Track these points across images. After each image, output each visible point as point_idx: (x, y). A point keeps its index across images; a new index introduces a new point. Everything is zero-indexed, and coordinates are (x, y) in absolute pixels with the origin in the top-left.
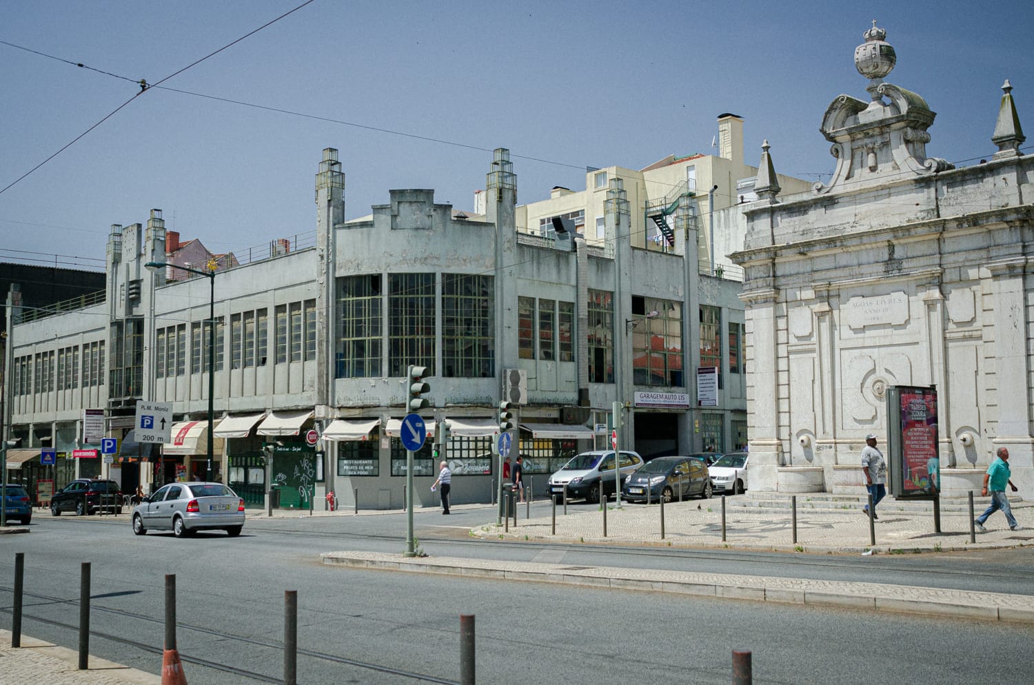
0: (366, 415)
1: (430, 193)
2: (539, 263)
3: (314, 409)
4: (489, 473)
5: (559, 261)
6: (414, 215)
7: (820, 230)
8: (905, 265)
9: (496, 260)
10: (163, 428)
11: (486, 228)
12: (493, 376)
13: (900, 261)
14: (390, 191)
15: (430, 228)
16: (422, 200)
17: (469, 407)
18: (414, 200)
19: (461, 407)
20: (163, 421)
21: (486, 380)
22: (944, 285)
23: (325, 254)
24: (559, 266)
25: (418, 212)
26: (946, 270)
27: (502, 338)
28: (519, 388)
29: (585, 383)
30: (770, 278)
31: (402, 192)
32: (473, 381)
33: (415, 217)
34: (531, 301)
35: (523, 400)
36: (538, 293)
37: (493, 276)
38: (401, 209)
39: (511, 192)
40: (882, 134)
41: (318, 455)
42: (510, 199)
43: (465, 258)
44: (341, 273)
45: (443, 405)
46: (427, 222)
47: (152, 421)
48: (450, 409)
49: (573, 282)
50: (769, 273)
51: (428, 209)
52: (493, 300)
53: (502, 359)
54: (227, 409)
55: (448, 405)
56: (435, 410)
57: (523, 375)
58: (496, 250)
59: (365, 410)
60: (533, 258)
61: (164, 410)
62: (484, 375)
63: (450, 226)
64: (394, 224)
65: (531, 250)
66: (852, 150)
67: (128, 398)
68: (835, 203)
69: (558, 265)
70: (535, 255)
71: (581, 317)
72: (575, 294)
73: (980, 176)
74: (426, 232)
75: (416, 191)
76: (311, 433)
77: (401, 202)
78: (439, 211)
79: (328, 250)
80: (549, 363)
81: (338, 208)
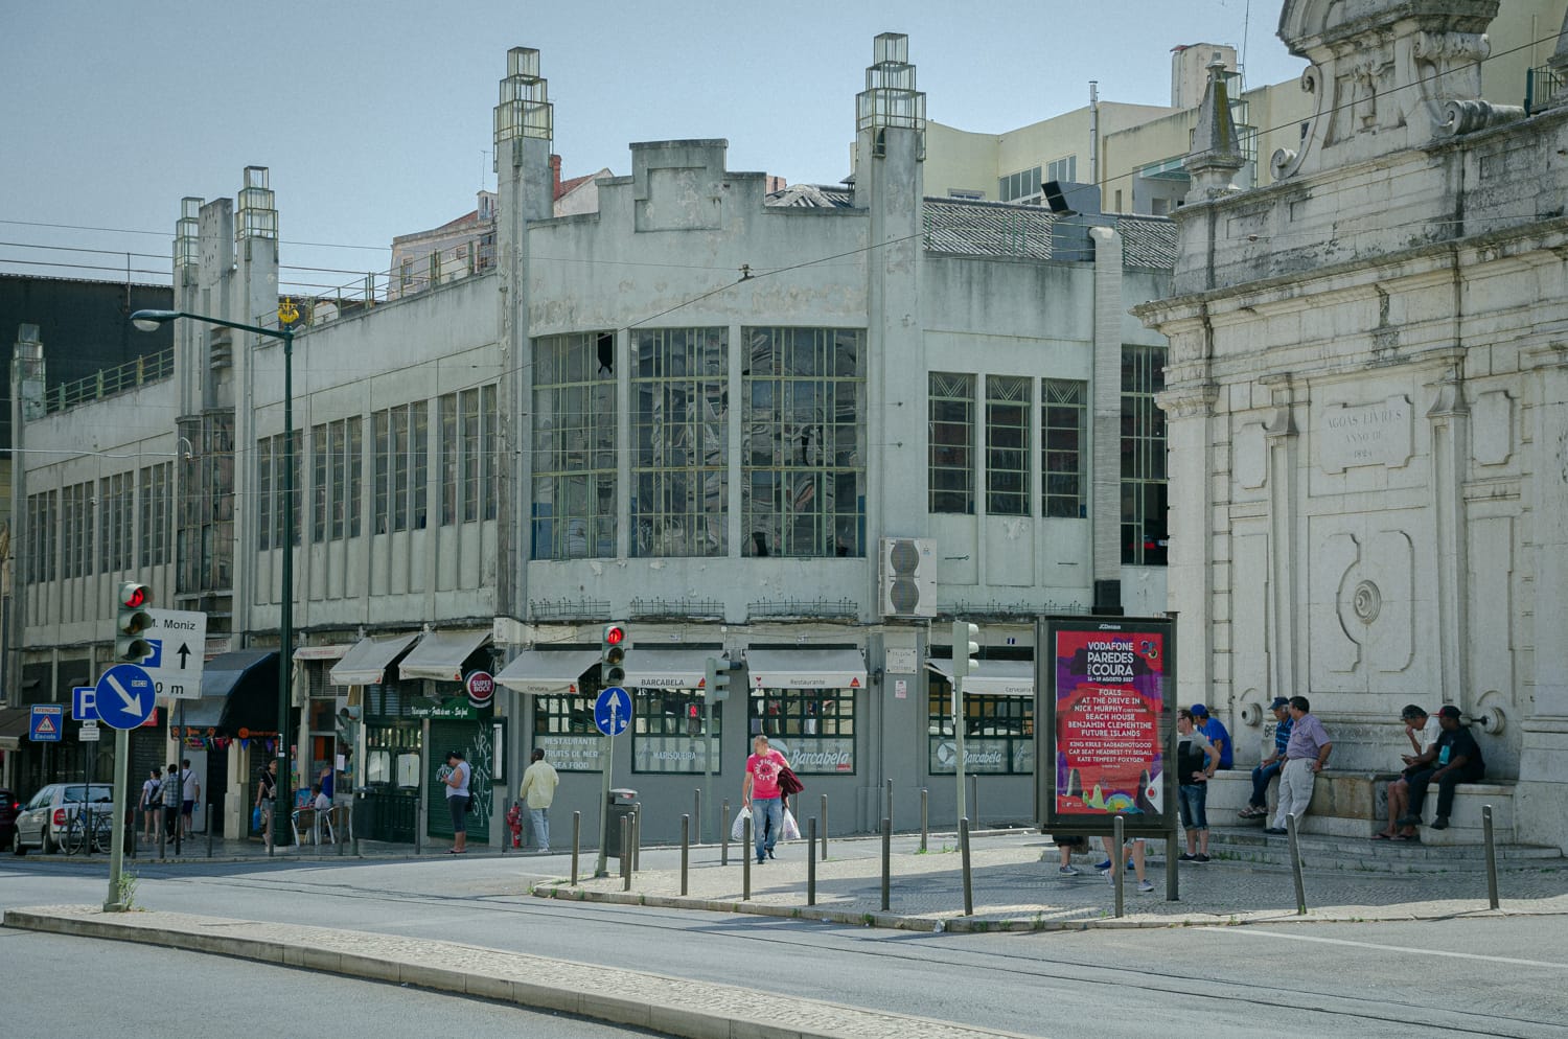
0: (584, 640)
1: (716, 147)
2: (986, 295)
3: (491, 626)
4: (850, 770)
5: (1043, 287)
6: (683, 198)
7: (1280, 257)
8: (1403, 339)
9: (870, 292)
10: (183, 666)
11: (847, 221)
12: (862, 554)
13: (1394, 331)
14: (632, 146)
15: (716, 228)
16: (701, 165)
17: (799, 622)
18: (681, 165)
19: (784, 623)
20: (184, 650)
21: (843, 562)
22: (1467, 383)
23: (509, 284)
24: (1043, 297)
25: (692, 192)
26: (1470, 352)
27: (882, 467)
28: (916, 582)
29: (1111, 566)
30: (1200, 361)
31: (656, 146)
32: (814, 565)
33: (684, 203)
34: (964, 382)
35: (926, 608)
36: (982, 360)
37: (865, 330)
38: (655, 185)
39: (908, 135)
40: (1382, 45)
41: (495, 726)
42: (906, 152)
43: (794, 291)
44: (541, 329)
45: (741, 619)
46: (712, 213)
47: (158, 651)
48: (759, 627)
49: (1084, 333)
50: (1201, 349)
51: (711, 185)
52: (864, 383)
53: (881, 517)
54: (365, 622)
55: (752, 619)
56: (724, 629)
57: (926, 551)
58: (871, 271)
59: (585, 629)
60: (970, 283)
61: (187, 627)
62: (843, 552)
63: (760, 219)
64: (641, 220)
65: (965, 264)
66: (1337, 79)
67: (205, 594)
68: (1307, 199)
69: (1041, 296)
70: (976, 275)
71: (1100, 413)
72: (1090, 358)
73: (1531, 142)
74: (708, 237)
75: (684, 143)
76: (476, 678)
77: (654, 170)
78: (734, 186)
79: (515, 277)
80: (1013, 523)
81: (537, 184)
